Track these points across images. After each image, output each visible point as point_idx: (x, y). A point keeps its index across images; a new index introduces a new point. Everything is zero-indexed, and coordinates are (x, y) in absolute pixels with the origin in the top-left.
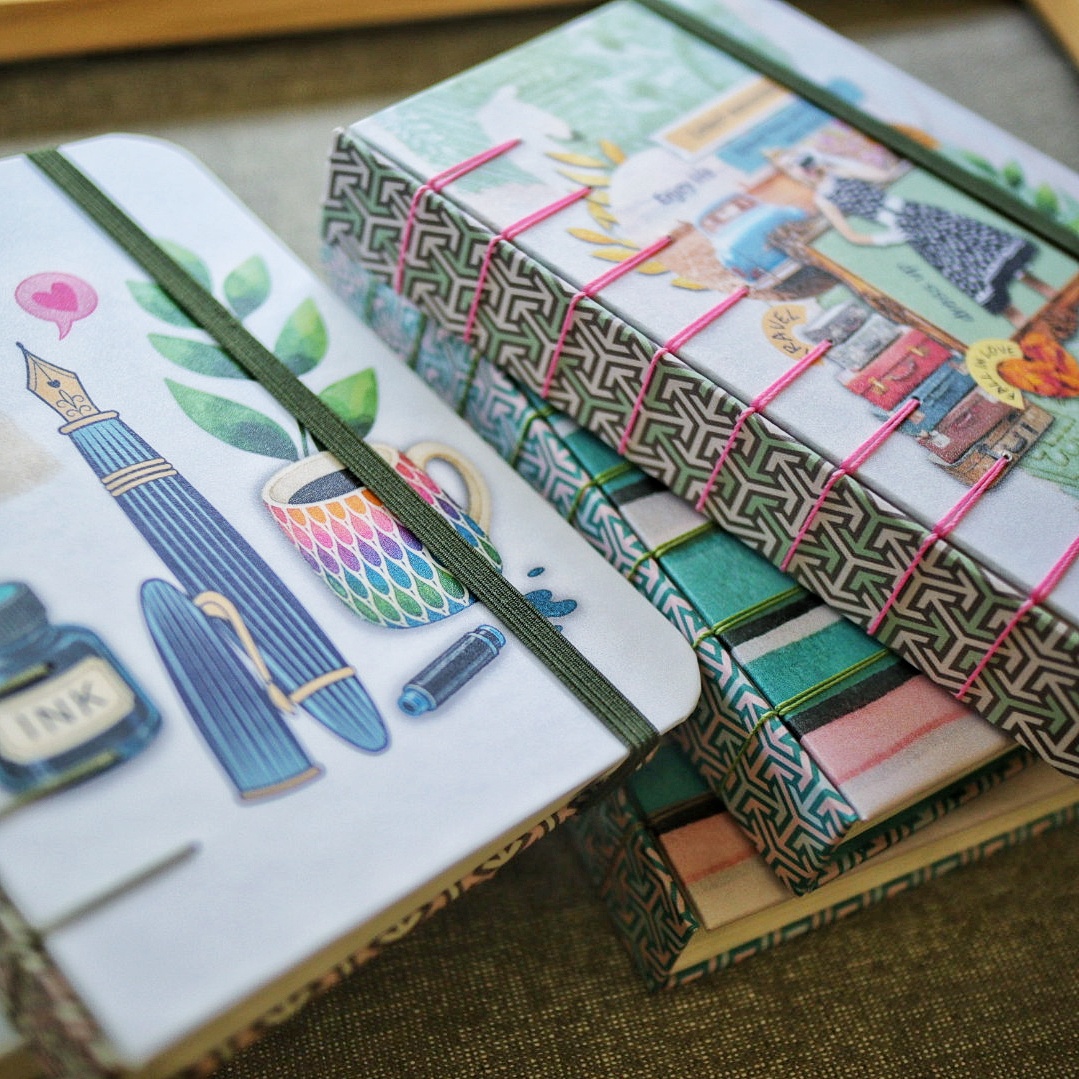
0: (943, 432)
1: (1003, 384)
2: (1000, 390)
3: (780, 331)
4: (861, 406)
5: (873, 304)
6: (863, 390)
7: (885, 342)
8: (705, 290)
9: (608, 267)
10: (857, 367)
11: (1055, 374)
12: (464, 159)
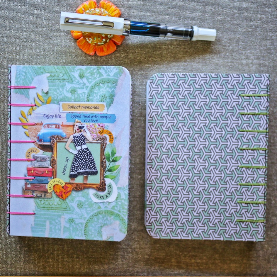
0: (31, 185)
1: (52, 187)
2: (50, 188)
3: (30, 152)
4: (25, 172)
5: (52, 160)
6: (29, 170)
7: (44, 167)
8: (29, 137)
9: (19, 122)
10: (34, 166)
11: (63, 193)
12: (22, 86)
